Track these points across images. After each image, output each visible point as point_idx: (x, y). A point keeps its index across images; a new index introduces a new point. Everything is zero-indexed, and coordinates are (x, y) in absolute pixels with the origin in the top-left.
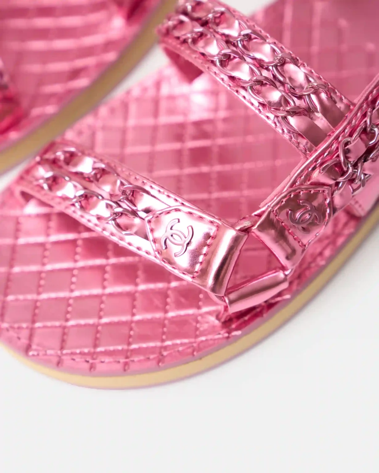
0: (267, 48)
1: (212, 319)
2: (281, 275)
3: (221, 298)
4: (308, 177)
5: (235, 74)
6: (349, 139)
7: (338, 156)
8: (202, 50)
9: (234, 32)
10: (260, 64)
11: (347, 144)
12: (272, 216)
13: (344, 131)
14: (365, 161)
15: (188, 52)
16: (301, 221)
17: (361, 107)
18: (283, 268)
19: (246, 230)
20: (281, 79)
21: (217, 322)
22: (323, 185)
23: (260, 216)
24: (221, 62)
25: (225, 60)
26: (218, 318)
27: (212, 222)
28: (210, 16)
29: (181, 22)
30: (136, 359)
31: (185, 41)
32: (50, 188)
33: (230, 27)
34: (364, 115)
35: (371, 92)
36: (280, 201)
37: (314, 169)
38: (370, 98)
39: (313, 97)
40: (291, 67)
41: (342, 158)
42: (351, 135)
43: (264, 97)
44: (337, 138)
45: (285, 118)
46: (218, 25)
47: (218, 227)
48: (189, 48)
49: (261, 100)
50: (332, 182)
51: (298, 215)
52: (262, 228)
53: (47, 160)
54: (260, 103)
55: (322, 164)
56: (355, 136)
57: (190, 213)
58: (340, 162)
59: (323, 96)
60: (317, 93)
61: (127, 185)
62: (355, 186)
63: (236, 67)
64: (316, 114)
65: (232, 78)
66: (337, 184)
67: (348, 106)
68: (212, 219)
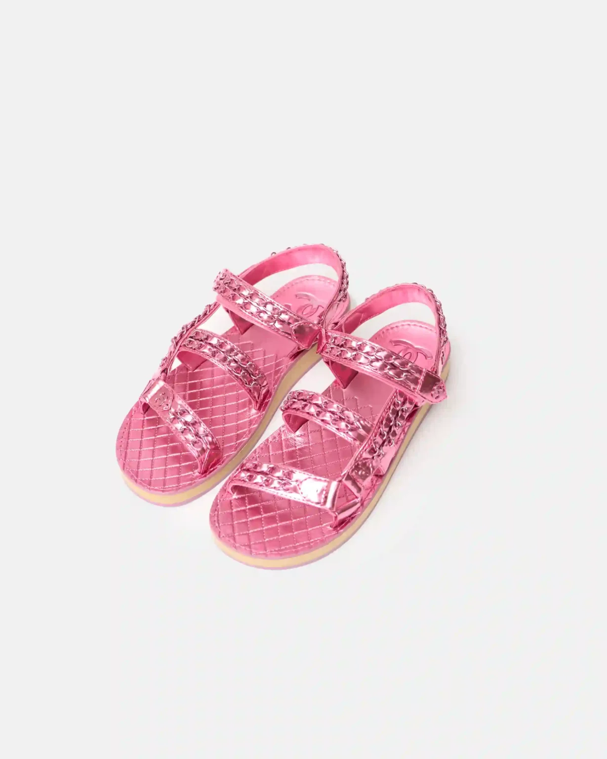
0: (335, 406)
1: (329, 527)
2: (357, 500)
3: (334, 512)
4: (361, 456)
5: (324, 418)
6: (375, 438)
7: (372, 445)
8: (307, 411)
9: (319, 402)
10: (333, 413)
11: (374, 440)
12: (349, 474)
13: (372, 435)
14: (383, 446)
15: (301, 413)
16: (362, 475)
17: (377, 425)
18: (357, 498)
19: (340, 481)
20: (344, 417)
21: (331, 529)
22: (367, 459)
23: (344, 475)
24: (317, 414)
25: (319, 414)
26: (331, 526)
27: (325, 481)
28: (308, 397)
29: (294, 402)
30: (299, 549)
31: (298, 409)
32: (250, 480)
33: (318, 400)
34: (379, 428)
35: (380, 418)
36: (352, 467)
37: (363, 452)
38: (380, 421)
39: (358, 423)
40: (346, 412)
41: (374, 446)
42: (375, 436)
43: (338, 425)
44: (370, 438)
45: (347, 433)
46: (312, 400)
47: (328, 482)
48: (301, 412)
49: (337, 427)
50: (371, 457)
51: (360, 473)
52: (346, 479)
53: (244, 470)
54: (337, 429)
55: (365, 450)
56: (377, 436)
57: (315, 479)
58: (373, 448)
59: (362, 422)
60: (359, 421)
61: (285, 472)
62: (380, 458)
63: (324, 416)
64: (360, 430)
65: (323, 420)
66: (373, 458)
67: (372, 425)
68: (325, 479)
